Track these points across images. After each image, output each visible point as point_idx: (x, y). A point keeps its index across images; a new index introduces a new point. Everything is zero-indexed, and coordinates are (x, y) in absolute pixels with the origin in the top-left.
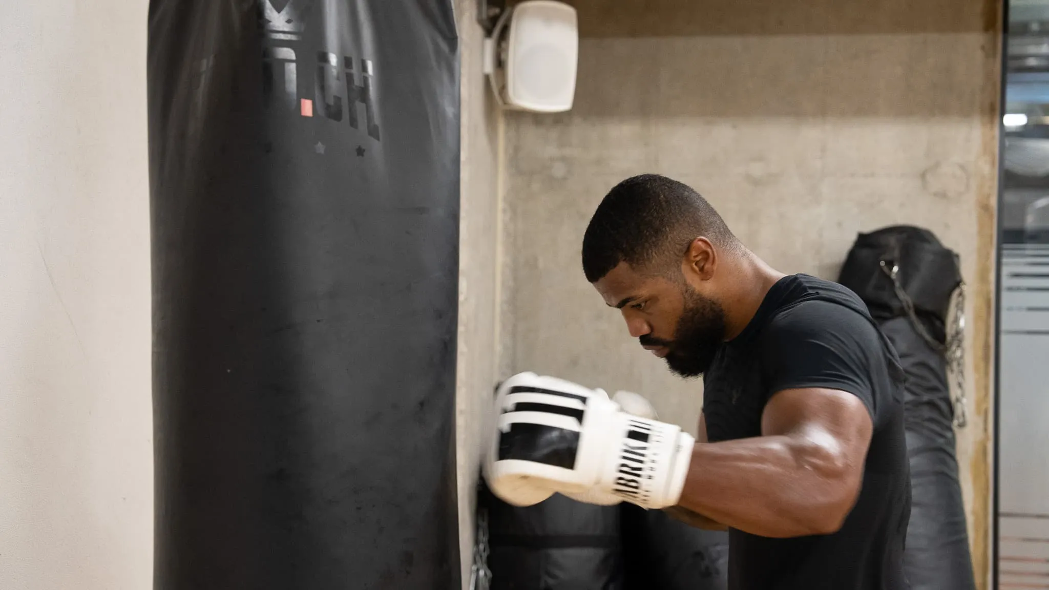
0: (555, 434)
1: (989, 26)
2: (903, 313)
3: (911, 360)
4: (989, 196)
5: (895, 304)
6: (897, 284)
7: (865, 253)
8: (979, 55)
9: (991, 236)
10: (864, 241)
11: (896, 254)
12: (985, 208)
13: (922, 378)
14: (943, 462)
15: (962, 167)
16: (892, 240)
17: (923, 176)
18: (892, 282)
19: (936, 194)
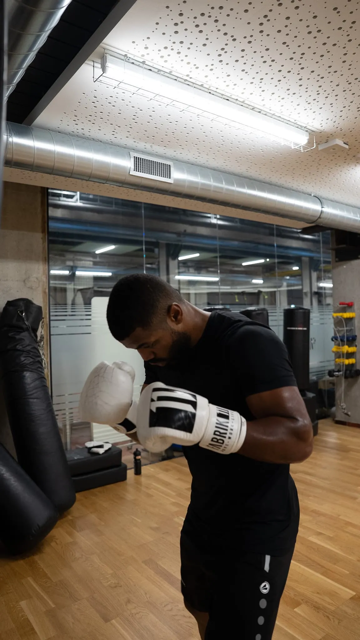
0: (183, 414)
1: (43, 232)
2: (27, 330)
3: (31, 347)
4: (46, 289)
5: (24, 326)
6: (25, 319)
7: (11, 308)
8: (41, 241)
9: (47, 303)
10: (9, 303)
11: (23, 308)
12: (45, 292)
13: (35, 352)
14: (44, 382)
15: (37, 278)
16: (21, 303)
17: (24, 281)
18: (23, 319)
19: (29, 288)
